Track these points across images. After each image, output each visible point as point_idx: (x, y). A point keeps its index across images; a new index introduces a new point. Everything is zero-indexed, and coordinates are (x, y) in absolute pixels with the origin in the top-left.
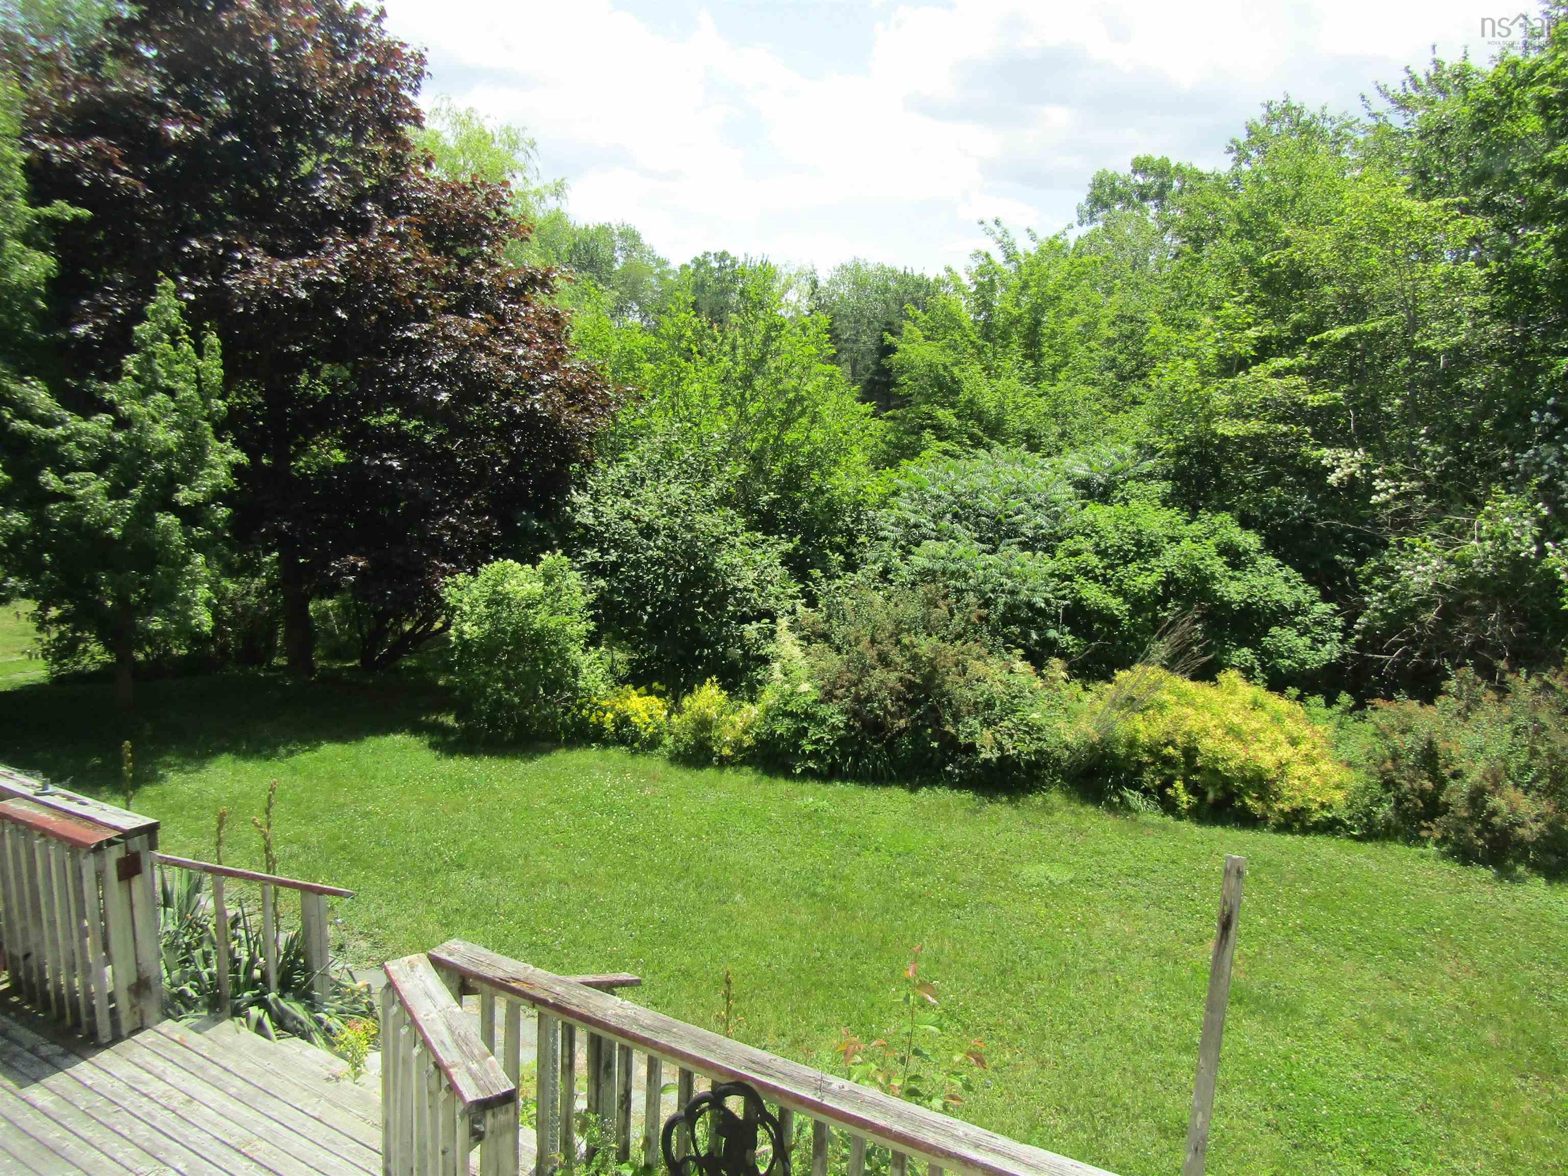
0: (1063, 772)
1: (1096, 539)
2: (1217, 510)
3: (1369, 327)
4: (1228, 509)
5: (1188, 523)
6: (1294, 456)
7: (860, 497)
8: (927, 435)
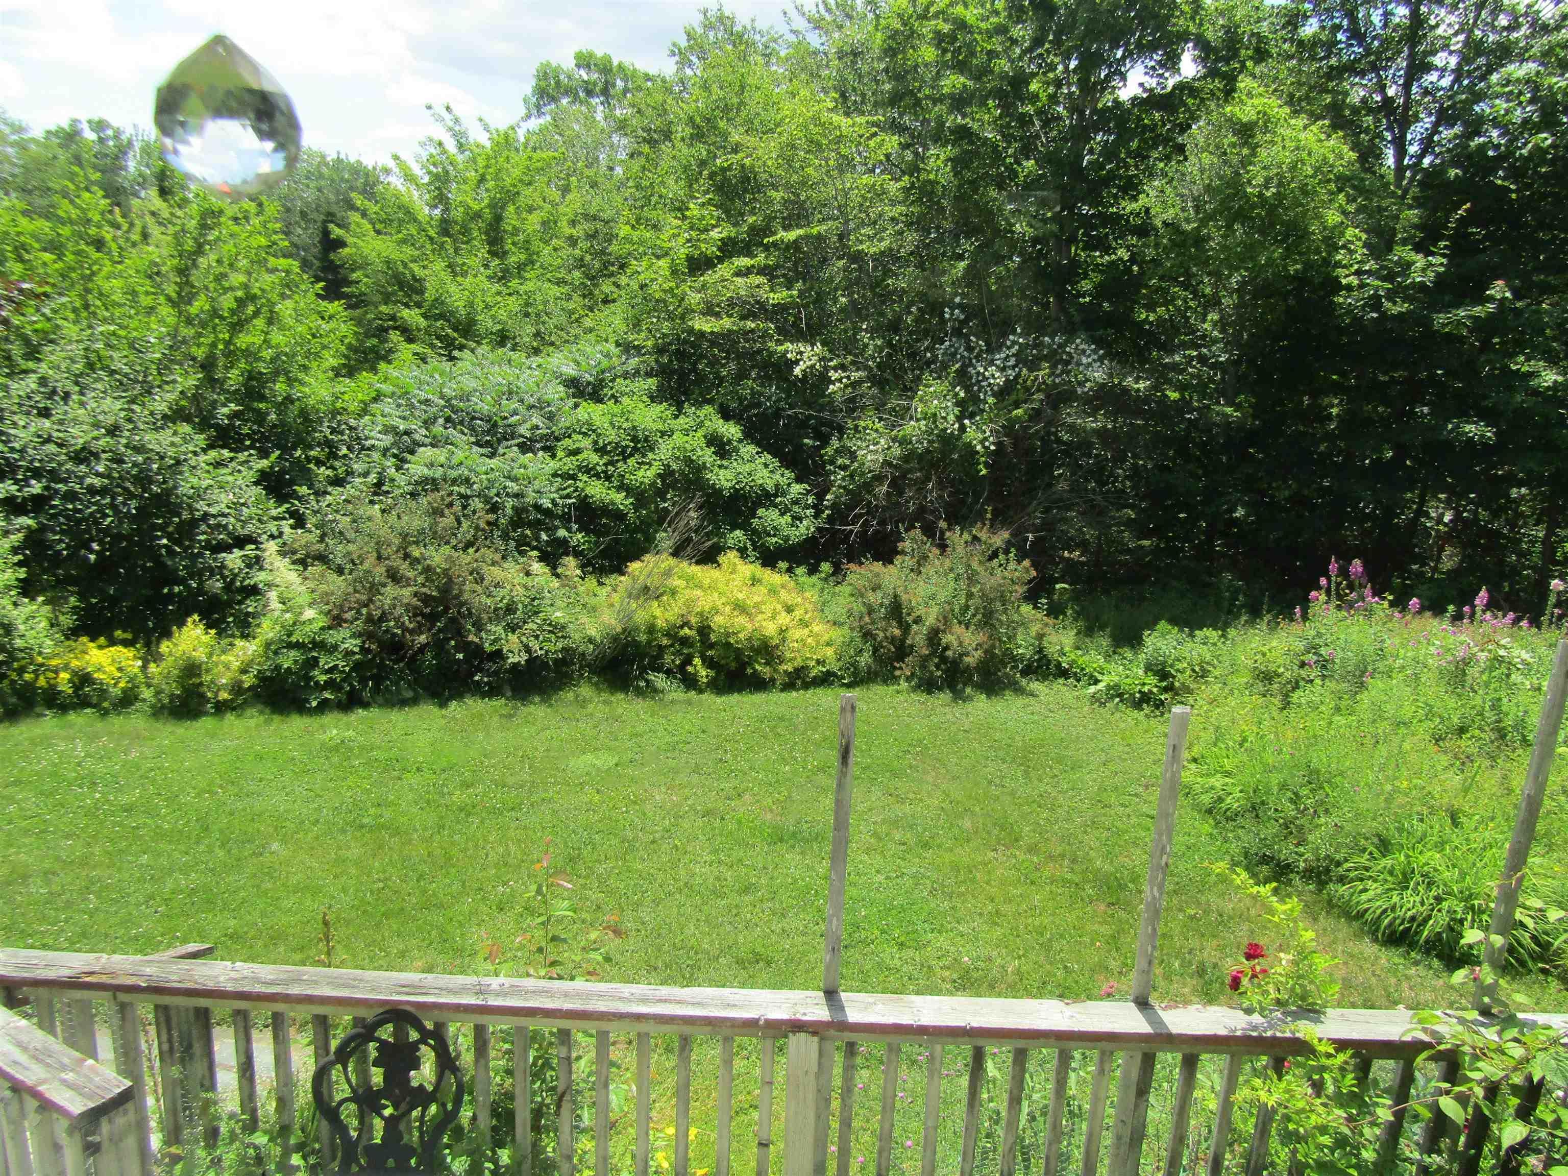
0: (589, 665)
1: (594, 436)
2: (699, 404)
3: (815, 231)
4: (709, 402)
5: (676, 417)
6: (759, 351)
7: (339, 405)
8: (395, 336)
